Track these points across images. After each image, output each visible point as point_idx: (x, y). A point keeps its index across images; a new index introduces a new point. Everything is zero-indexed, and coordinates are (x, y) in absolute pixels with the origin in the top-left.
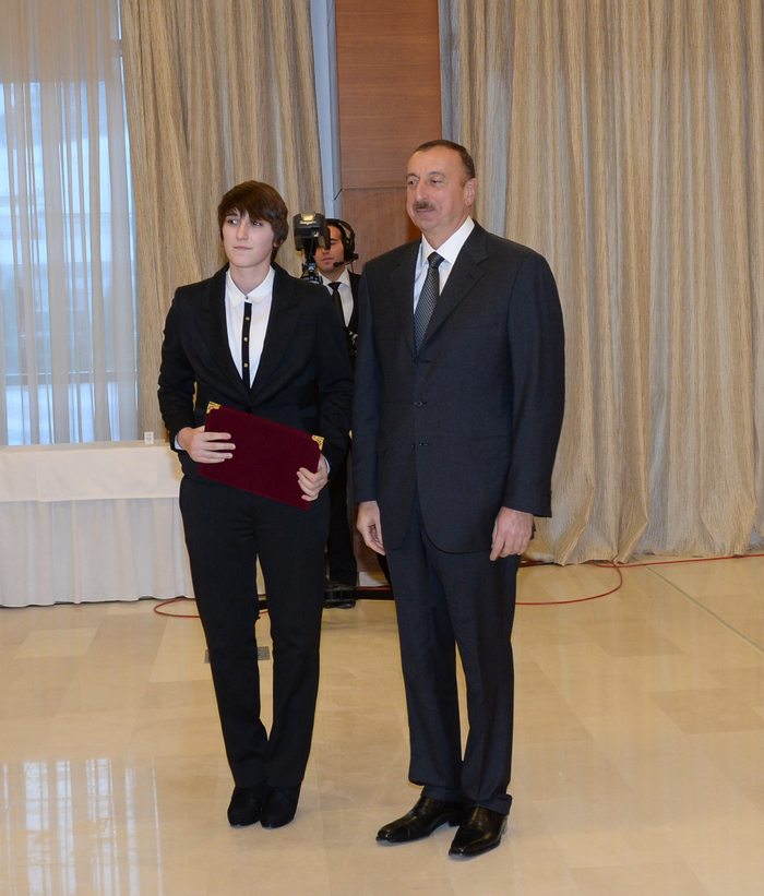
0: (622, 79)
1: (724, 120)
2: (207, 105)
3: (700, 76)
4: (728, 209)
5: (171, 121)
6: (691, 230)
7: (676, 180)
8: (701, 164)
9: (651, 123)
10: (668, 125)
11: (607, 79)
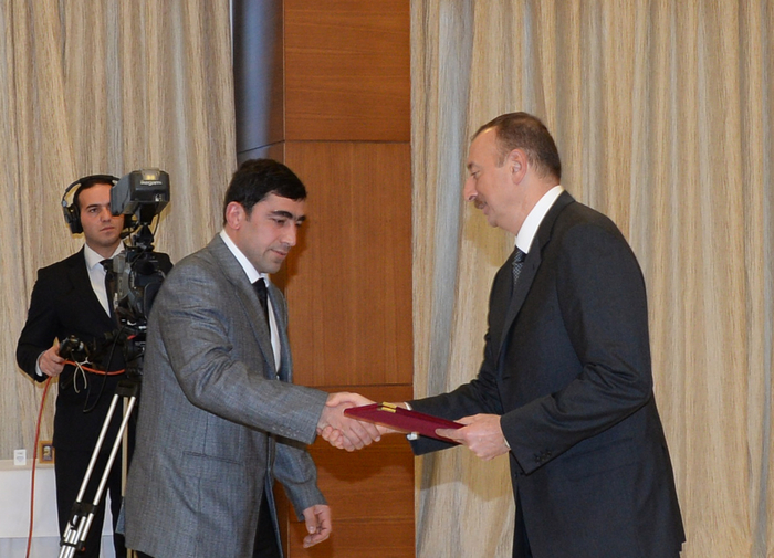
0: (600, 18)
1: (716, 74)
2: (90, 25)
3: (691, 20)
4: (720, 181)
5: (53, 45)
6: (675, 204)
7: (660, 143)
8: (690, 125)
9: (633, 73)
10: (651, 76)
11: (581, 18)
